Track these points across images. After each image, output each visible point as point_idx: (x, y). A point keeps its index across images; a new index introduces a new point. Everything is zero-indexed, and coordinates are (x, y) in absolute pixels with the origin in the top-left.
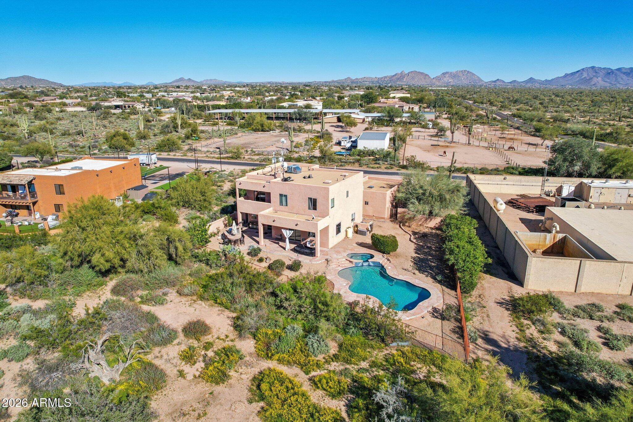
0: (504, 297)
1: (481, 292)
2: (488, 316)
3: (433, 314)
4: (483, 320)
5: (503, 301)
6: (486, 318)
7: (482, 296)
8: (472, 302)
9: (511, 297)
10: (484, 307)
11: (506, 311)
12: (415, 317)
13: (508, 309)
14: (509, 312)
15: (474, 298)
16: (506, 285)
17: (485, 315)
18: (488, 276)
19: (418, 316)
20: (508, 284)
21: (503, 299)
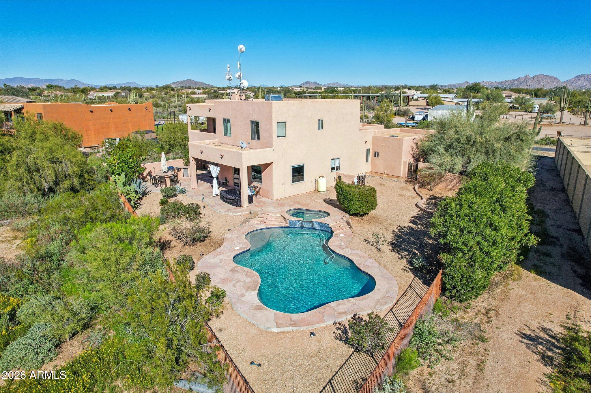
0: (547, 326)
1: (495, 303)
2: (480, 367)
3: (345, 332)
4: (462, 373)
5: (542, 335)
6: (471, 370)
7: (492, 313)
8: (461, 321)
9: (568, 328)
10: (483, 340)
11: (540, 365)
12: (295, 329)
13: (546, 360)
14: (548, 370)
15: (472, 314)
16: (567, 299)
17: (473, 362)
18: (532, 275)
19: (302, 328)
20: (572, 298)
21: (544, 330)
